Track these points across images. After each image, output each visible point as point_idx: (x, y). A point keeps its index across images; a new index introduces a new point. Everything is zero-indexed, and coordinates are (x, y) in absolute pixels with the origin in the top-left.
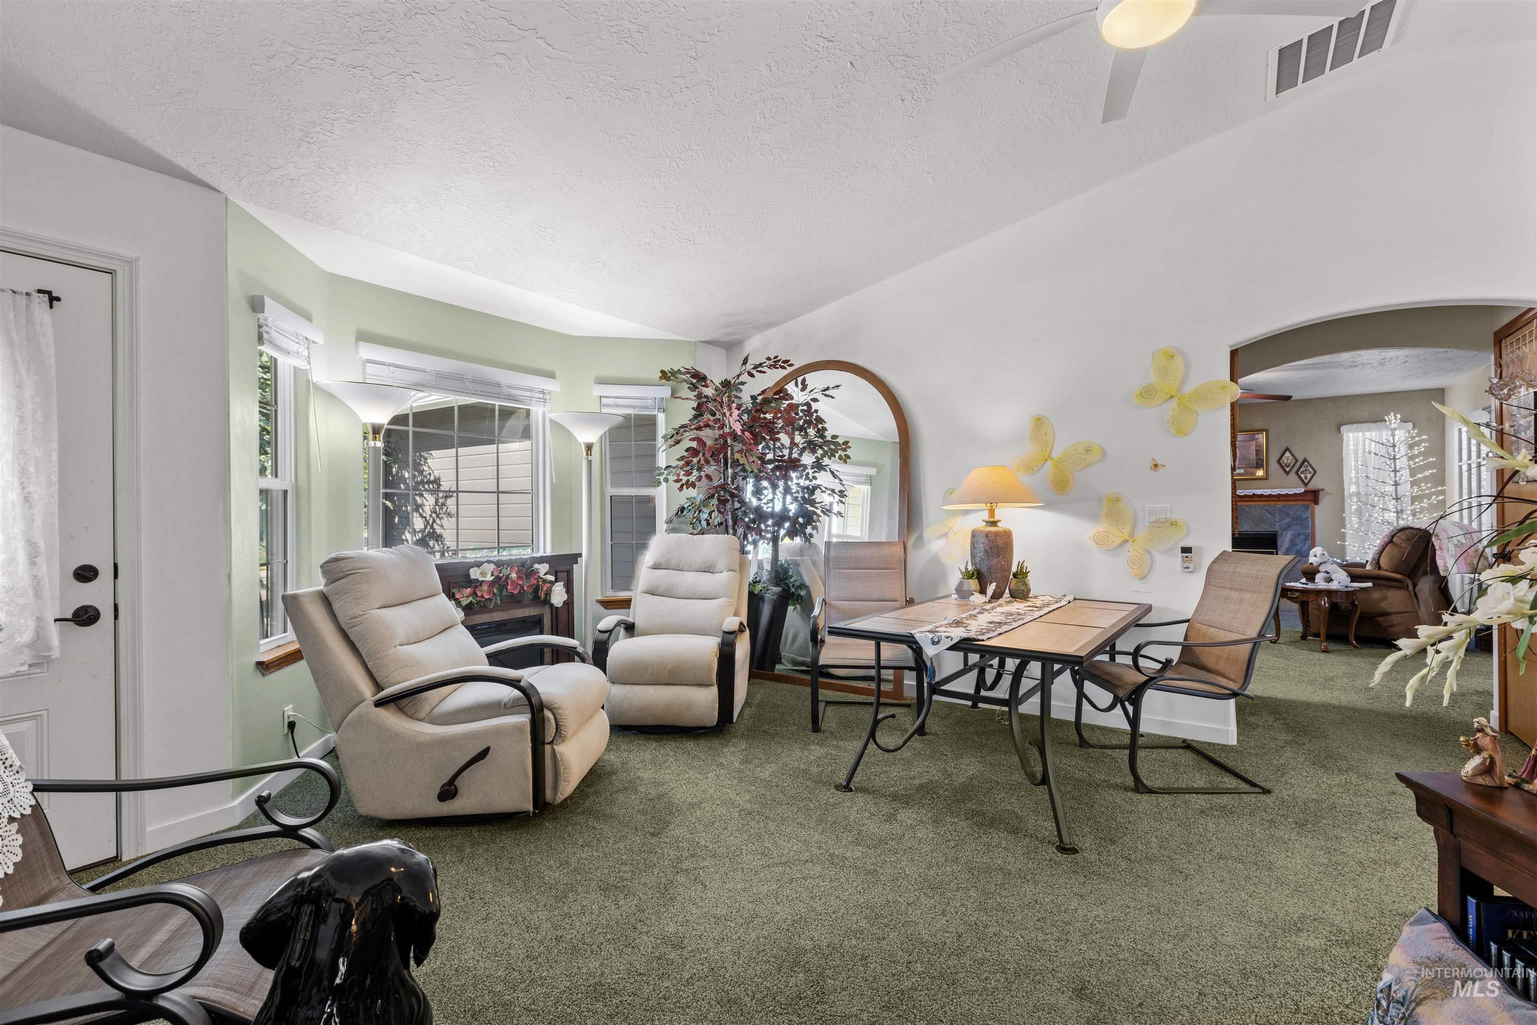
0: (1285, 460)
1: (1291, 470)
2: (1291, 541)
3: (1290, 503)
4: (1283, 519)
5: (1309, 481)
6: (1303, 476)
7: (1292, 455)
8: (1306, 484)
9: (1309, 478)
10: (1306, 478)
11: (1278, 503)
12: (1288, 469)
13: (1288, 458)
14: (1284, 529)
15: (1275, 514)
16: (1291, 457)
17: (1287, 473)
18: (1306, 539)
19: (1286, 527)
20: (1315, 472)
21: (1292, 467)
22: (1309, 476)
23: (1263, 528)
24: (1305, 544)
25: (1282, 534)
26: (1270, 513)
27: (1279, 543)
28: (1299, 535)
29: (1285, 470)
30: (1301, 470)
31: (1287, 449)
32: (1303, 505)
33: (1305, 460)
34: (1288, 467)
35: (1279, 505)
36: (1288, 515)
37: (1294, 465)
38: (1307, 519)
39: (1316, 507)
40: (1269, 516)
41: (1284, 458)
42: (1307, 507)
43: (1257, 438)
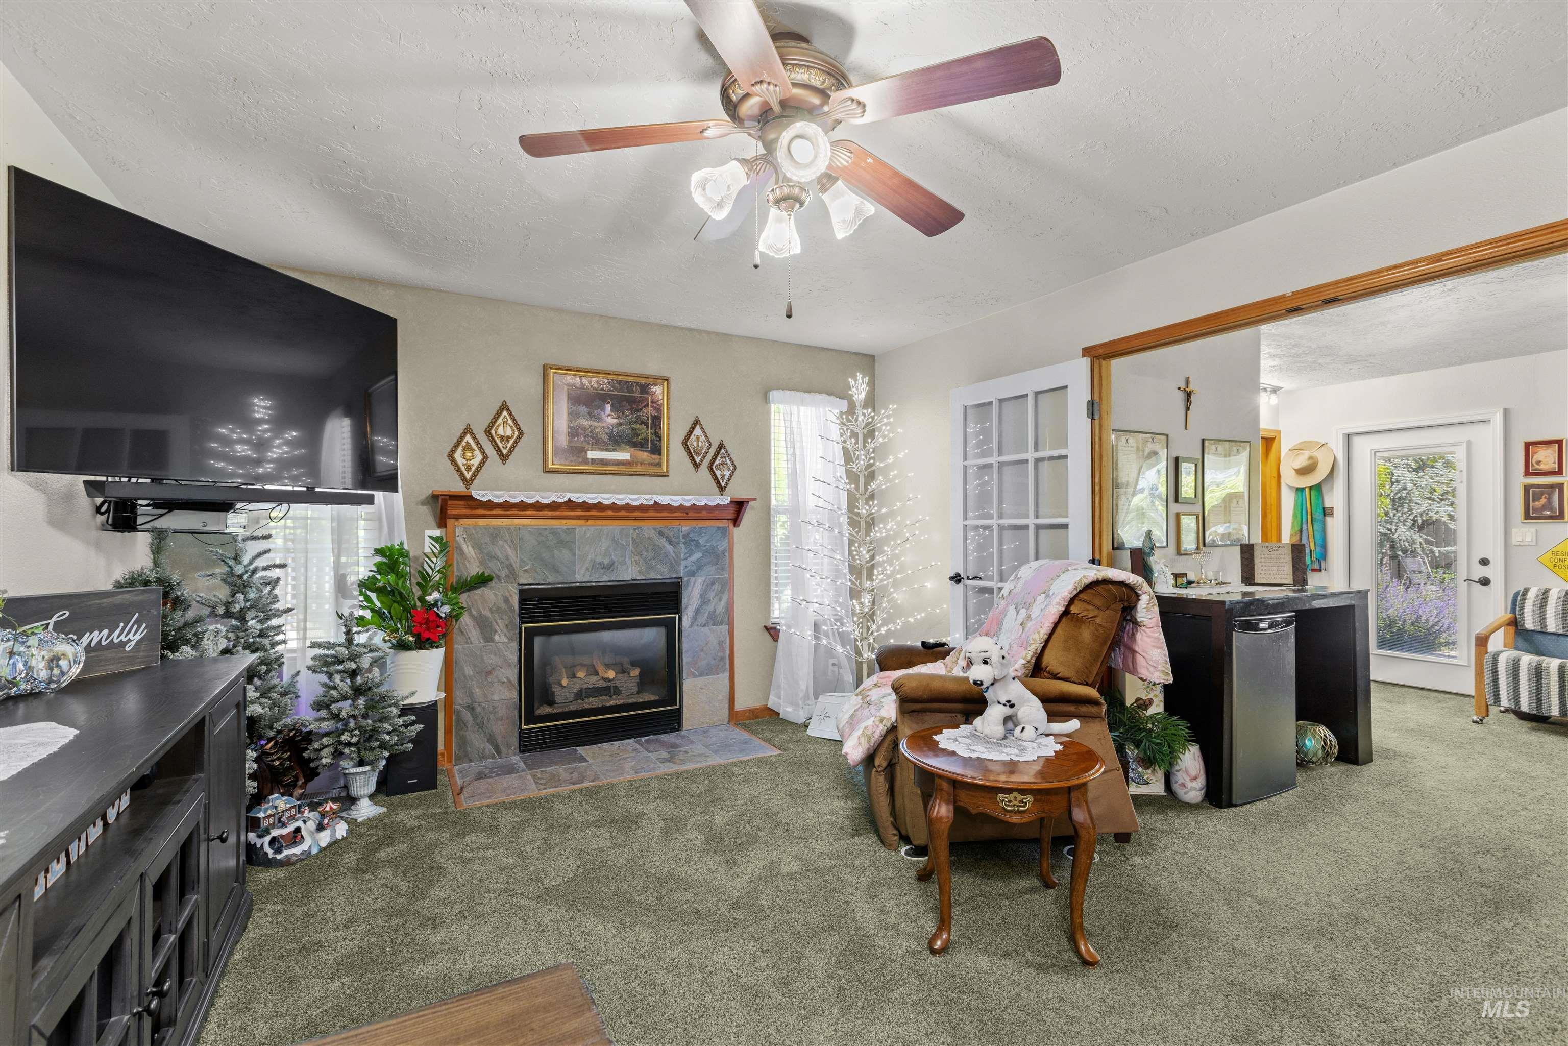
0: (693, 441)
1: (702, 460)
2: (701, 596)
3: (701, 524)
4: (690, 553)
5: (727, 484)
6: (718, 473)
7: (704, 432)
8: (722, 489)
9: (726, 477)
10: (723, 477)
11: (683, 523)
12: (698, 460)
13: (698, 438)
14: (692, 574)
15: (678, 543)
16: (703, 438)
17: (697, 466)
18: (722, 592)
19: (694, 568)
20: (735, 468)
21: (704, 457)
22: (727, 474)
23: (659, 573)
24: (720, 600)
25: (688, 581)
26: (670, 542)
27: (684, 601)
28: (713, 584)
29: (693, 460)
30: (717, 462)
31: (697, 422)
32: (719, 528)
33: (721, 446)
34: (698, 454)
35: (686, 527)
36: (698, 545)
37: (706, 453)
38: (723, 552)
39: (736, 530)
40: (669, 548)
41: (692, 436)
42: (724, 531)
43: (653, 394)
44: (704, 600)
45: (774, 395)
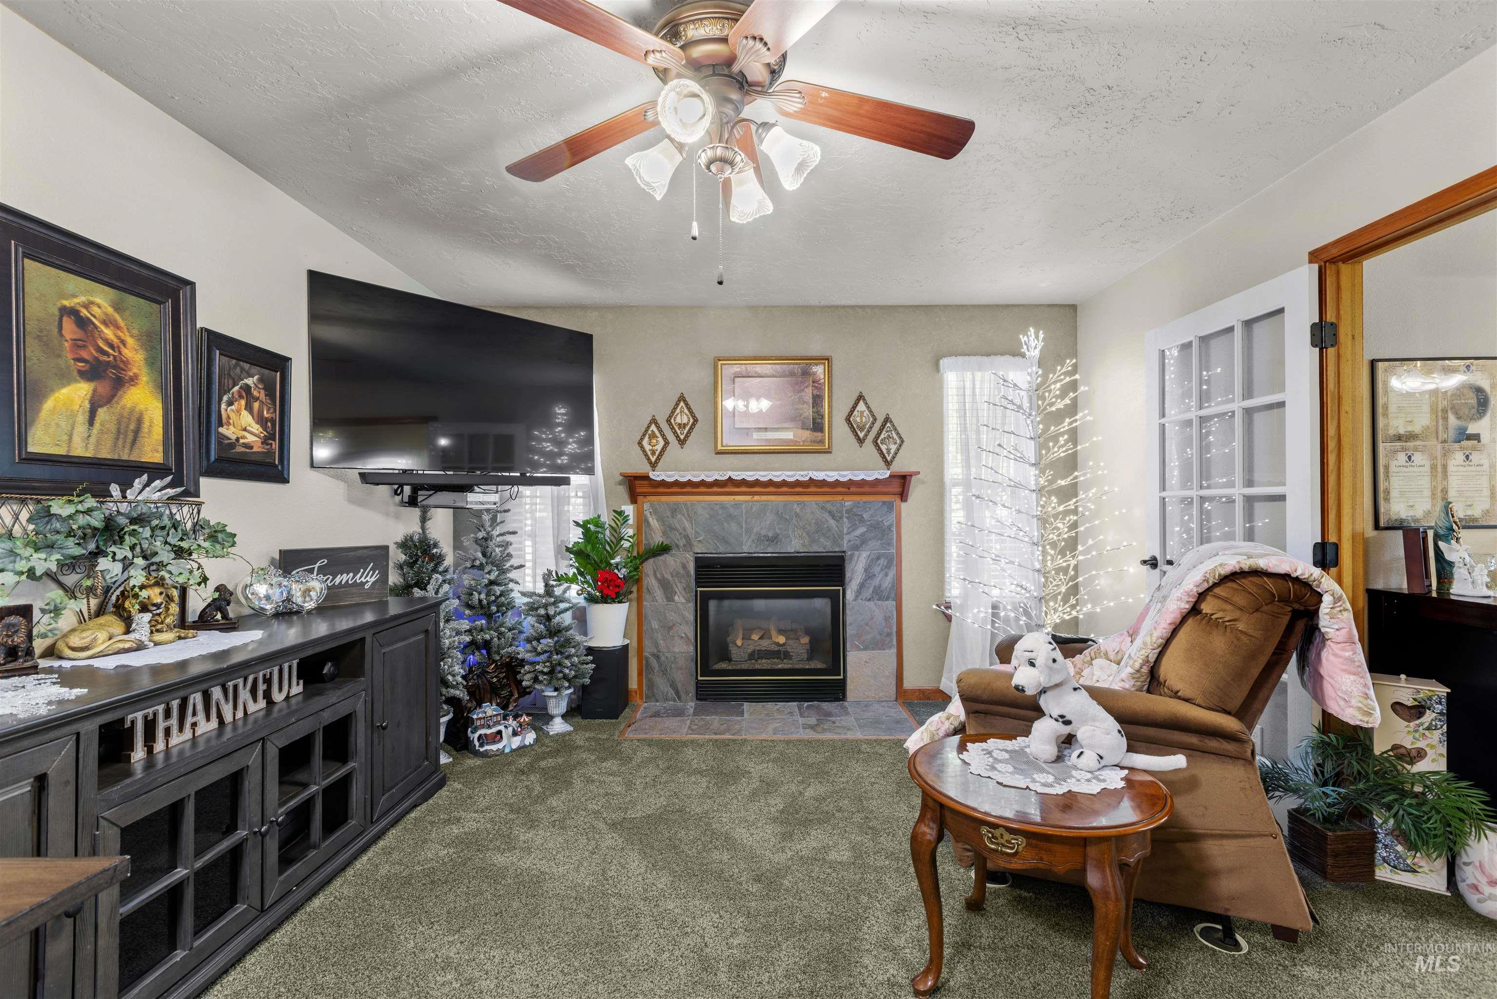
0: (856, 418)
1: (866, 435)
2: (866, 570)
3: (865, 498)
4: (854, 527)
5: (894, 458)
6: (884, 448)
7: (868, 407)
8: (888, 464)
9: (892, 451)
10: (889, 451)
11: (846, 498)
12: (861, 435)
13: (862, 413)
14: (857, 548)
15: (841, 517)
16: (867, 413)
17: (861, 441)
18: (888, 567)
19: (858, 542)
20: (902, 441)
21: (869, 432)
22: (893, 448)
23: (822, 546)
24: (886, 575)
25: (852, 555)
26: (833, 517)
27: (848, 575)
28: (878, 558)
29: (857, 435)
30: (882, 436)
31: (861, 397)
32: (884, 503)
33: (887, 420)
34: (862, 429)
35: (849, 502)
36: (862, 520)
37: (871, 428)
38: (889, 528)
39: (904, 505)
40: (832, 522)
41: (856, 412)
42: (890, 506)
43: (814, 374)
44: (869, 575)
45: (944, 362)
